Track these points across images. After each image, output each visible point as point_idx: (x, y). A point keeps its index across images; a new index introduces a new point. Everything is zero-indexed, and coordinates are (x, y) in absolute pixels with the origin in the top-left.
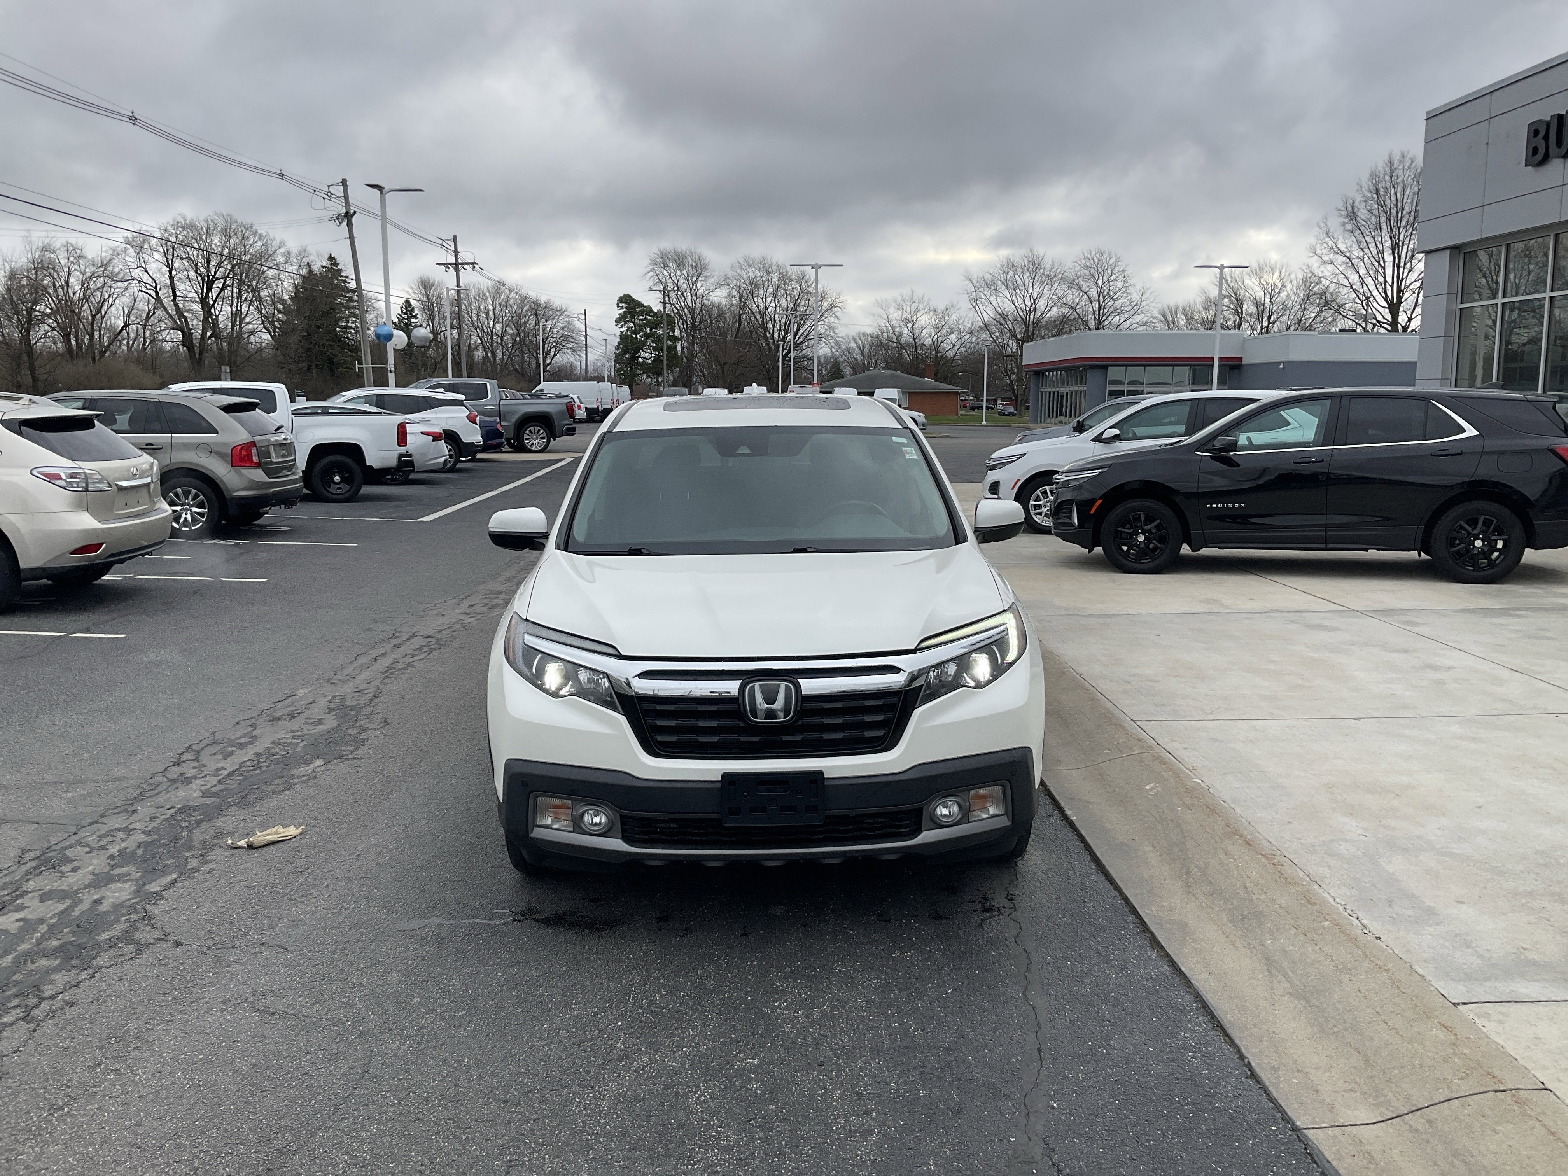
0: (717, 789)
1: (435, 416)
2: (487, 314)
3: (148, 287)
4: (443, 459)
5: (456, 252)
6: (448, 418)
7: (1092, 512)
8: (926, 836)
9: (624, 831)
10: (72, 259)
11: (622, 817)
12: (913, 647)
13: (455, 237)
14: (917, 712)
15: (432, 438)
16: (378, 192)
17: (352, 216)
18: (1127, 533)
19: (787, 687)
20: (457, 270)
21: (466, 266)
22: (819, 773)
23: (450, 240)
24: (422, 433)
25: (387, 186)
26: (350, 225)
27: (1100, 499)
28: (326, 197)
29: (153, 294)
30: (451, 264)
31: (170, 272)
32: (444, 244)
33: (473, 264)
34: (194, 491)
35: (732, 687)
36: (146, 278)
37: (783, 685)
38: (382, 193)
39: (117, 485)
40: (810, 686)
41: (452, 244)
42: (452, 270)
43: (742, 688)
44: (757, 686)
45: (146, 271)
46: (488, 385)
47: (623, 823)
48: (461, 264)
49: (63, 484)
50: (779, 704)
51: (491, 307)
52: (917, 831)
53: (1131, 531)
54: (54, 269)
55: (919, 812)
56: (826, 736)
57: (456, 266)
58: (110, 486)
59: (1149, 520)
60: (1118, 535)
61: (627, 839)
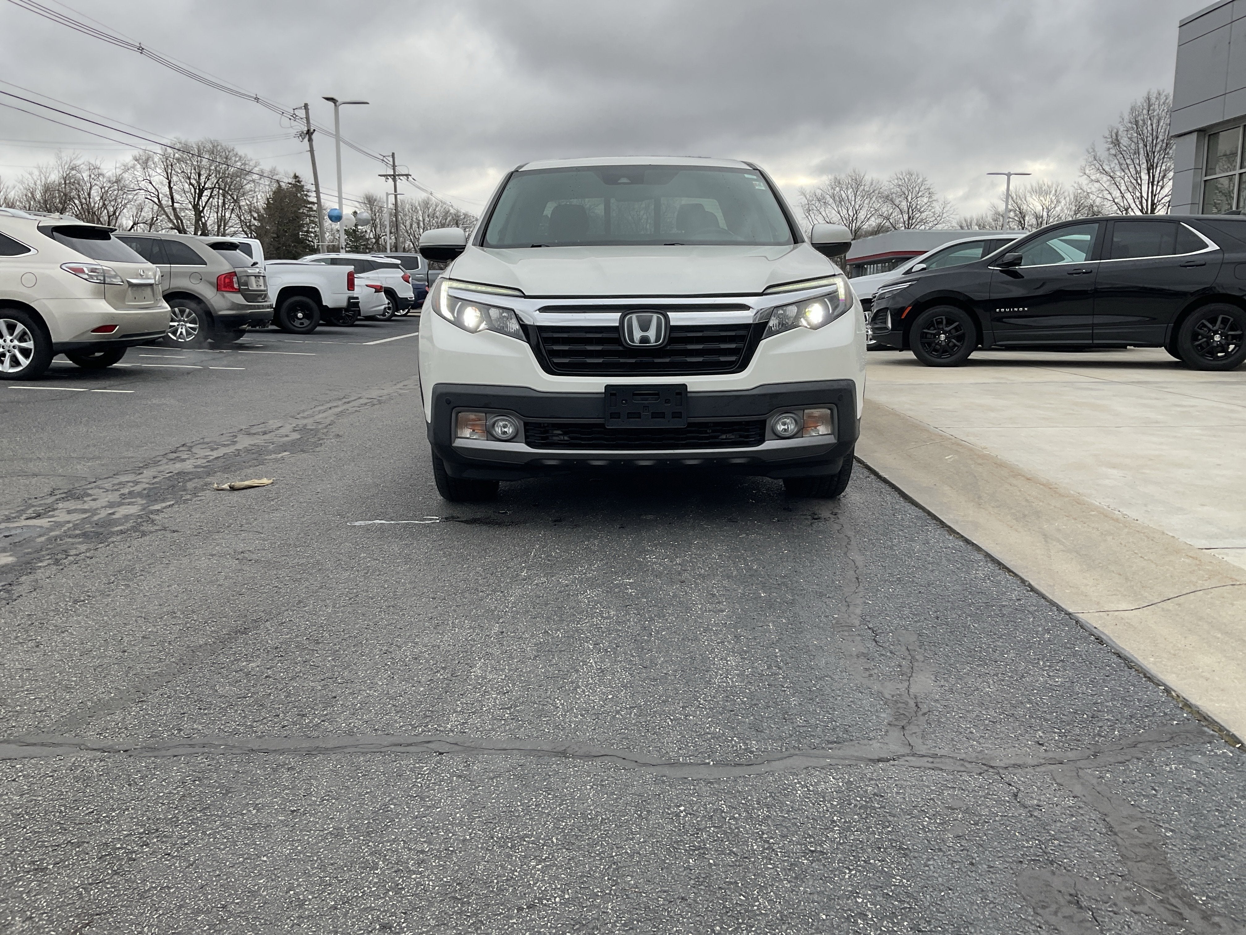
0: (602, 398)
1: (377, 275)
2: (418, 224)
3: (152, 195)
4: (383, 307)
5: (394, 166)
6: (387, 278)
7: (903, 317)
8: (769, 445)
9: (527, 437)
10: (93, 176)
11: (526, 424)
12: (761, 291)
13: (393, 154)
14: (763, 343)
15: (374, 290)
16: (333, 104)
17: (312, 133)
18: (932, 334)
19: (658, 318)
20: (395, 180)
21: (401, 178)
22: (684, 386)
23: (389, 156)
24: (367, 286)
25: (340, 100)
26: (310, 140)
27: (909, 306)
28: (292, 118)
29: (156, 200)
30: (390, 175)
31: (169, 183)
32: (385, 159)
33: (407, 175)
34: (187, 310)
35: (614, 318)
36: (150, 188)
37: (655, 317)
38: (336, 105)
39: (128, 282)
40: (677, 318)
41: (391, 159)
42: (390, 180)
43: (622, 320)
44: (634, 317)
45: (151, 183)
46: (419, 258)
47: (526, 431)
48: (399, 175)
49: (86, 277)
50: (652, 334)
51: (421, 219)
52: (761, 441)
53: (934, 332)
54: (78, 184)
55: (763, 423)
56: (689, 360)
57: (394, 177)
58: (123, 282)
59: (949, 322)
60: (924, 335)
61: (528, 444)
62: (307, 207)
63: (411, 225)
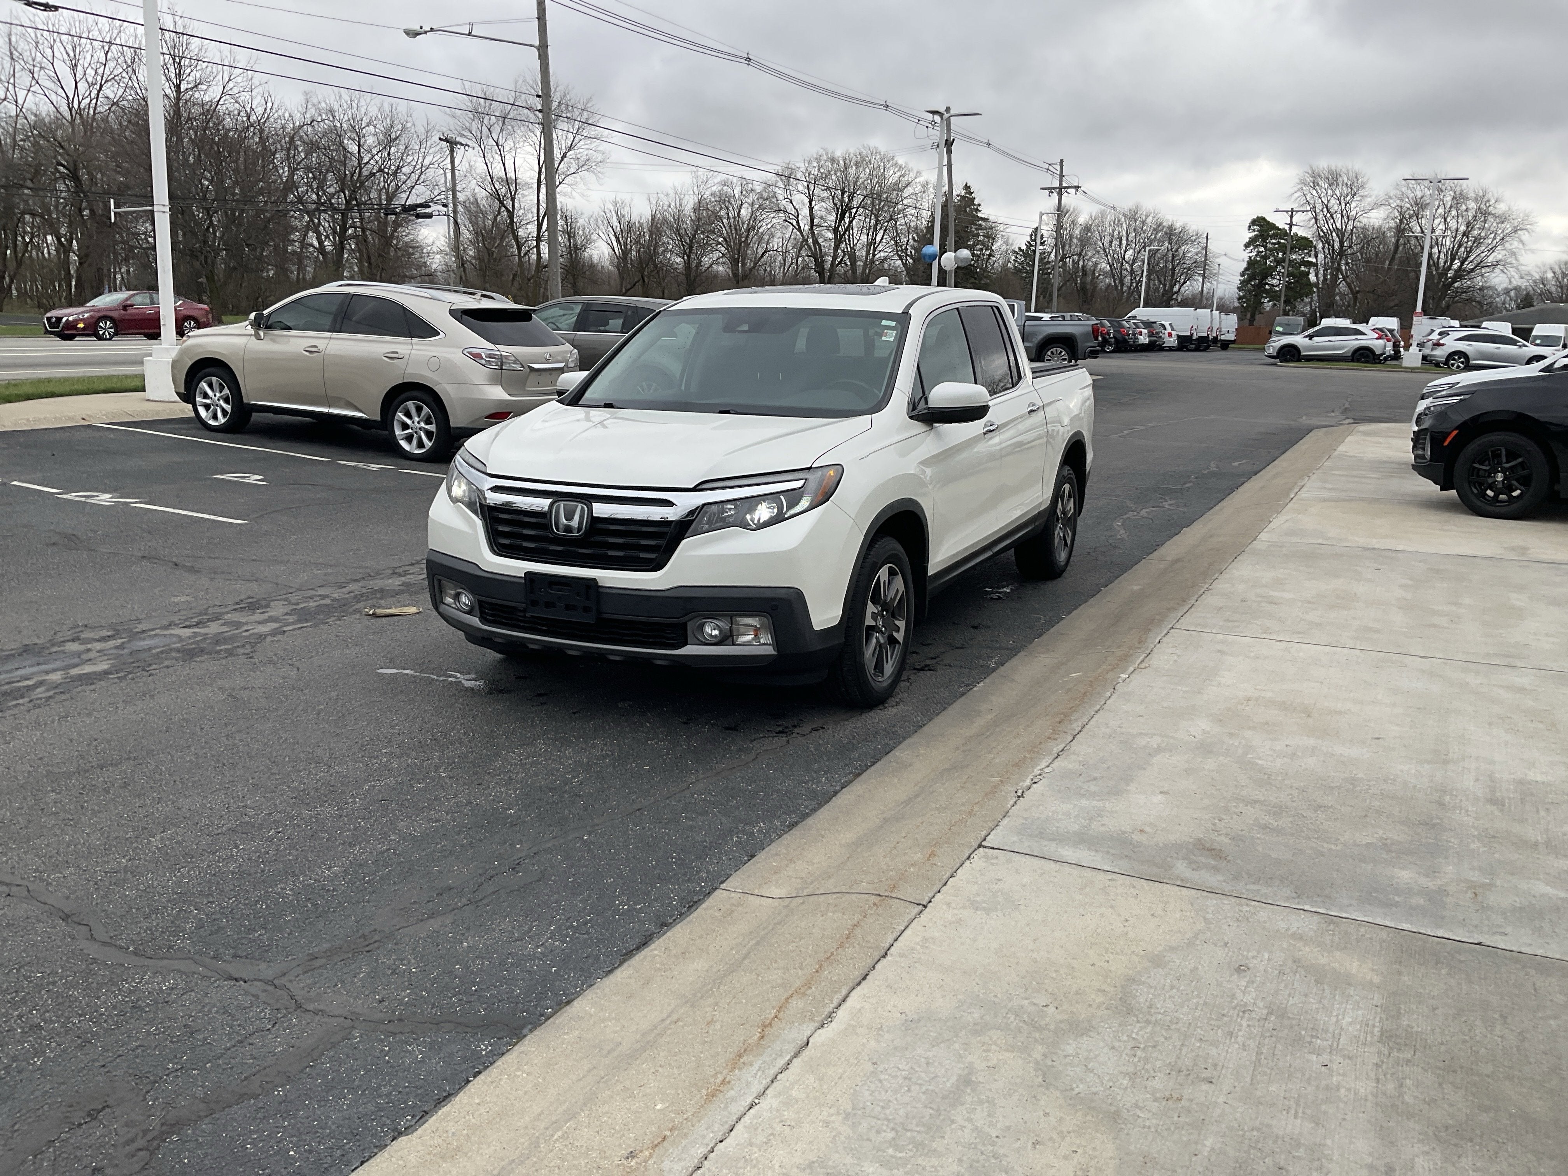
0: (520, 583)
3: (791, 217)
5: (1062, 176)
7: (1446, 444)
8: (690, 650)
9: (482, 613)
10: (744, 192)
11: (479, 601)
12: (692, 486)
13: (1062, 161)
14: (684, 541)
16: (938, 118)
17: (952, 143)
18: (1485, 471)
19: (582, 508)
20: (1060, 195)
21: (1069, 190)
22: (593, 581)
23: (1056, 164)
25: (946, 112)
26: (949, 152)
27: (1456, 429)
28: (930, 125)
29: (794, 223)
30: (1055, 188)
31: (810, 203)
32: (1050, 168)
33: (1077, 188)
35: (543, 504)
36: (790, 208)
37: (580, 506)
38: (942, 118)
39: (529, 367)
40: (601, 510)
41: (1058, 167)
42: (1055, 195)
43: (551, 506)
44: (562, 504)
45: (791, 202)
47: (481, 606)
48: (1066, 188)
49: (483, 362)
50: (575, 523)
52: (685, 644)
53: (1487, 468)
54: (729, 202)
55: (684, 626)
56: (610, 553)
57: (1060, 190)
58: (523, 367)
59: (1511, 456)
60: (1473, 471)
61: (484, 620)
62: (976, 224)
63: (1111, 242)
